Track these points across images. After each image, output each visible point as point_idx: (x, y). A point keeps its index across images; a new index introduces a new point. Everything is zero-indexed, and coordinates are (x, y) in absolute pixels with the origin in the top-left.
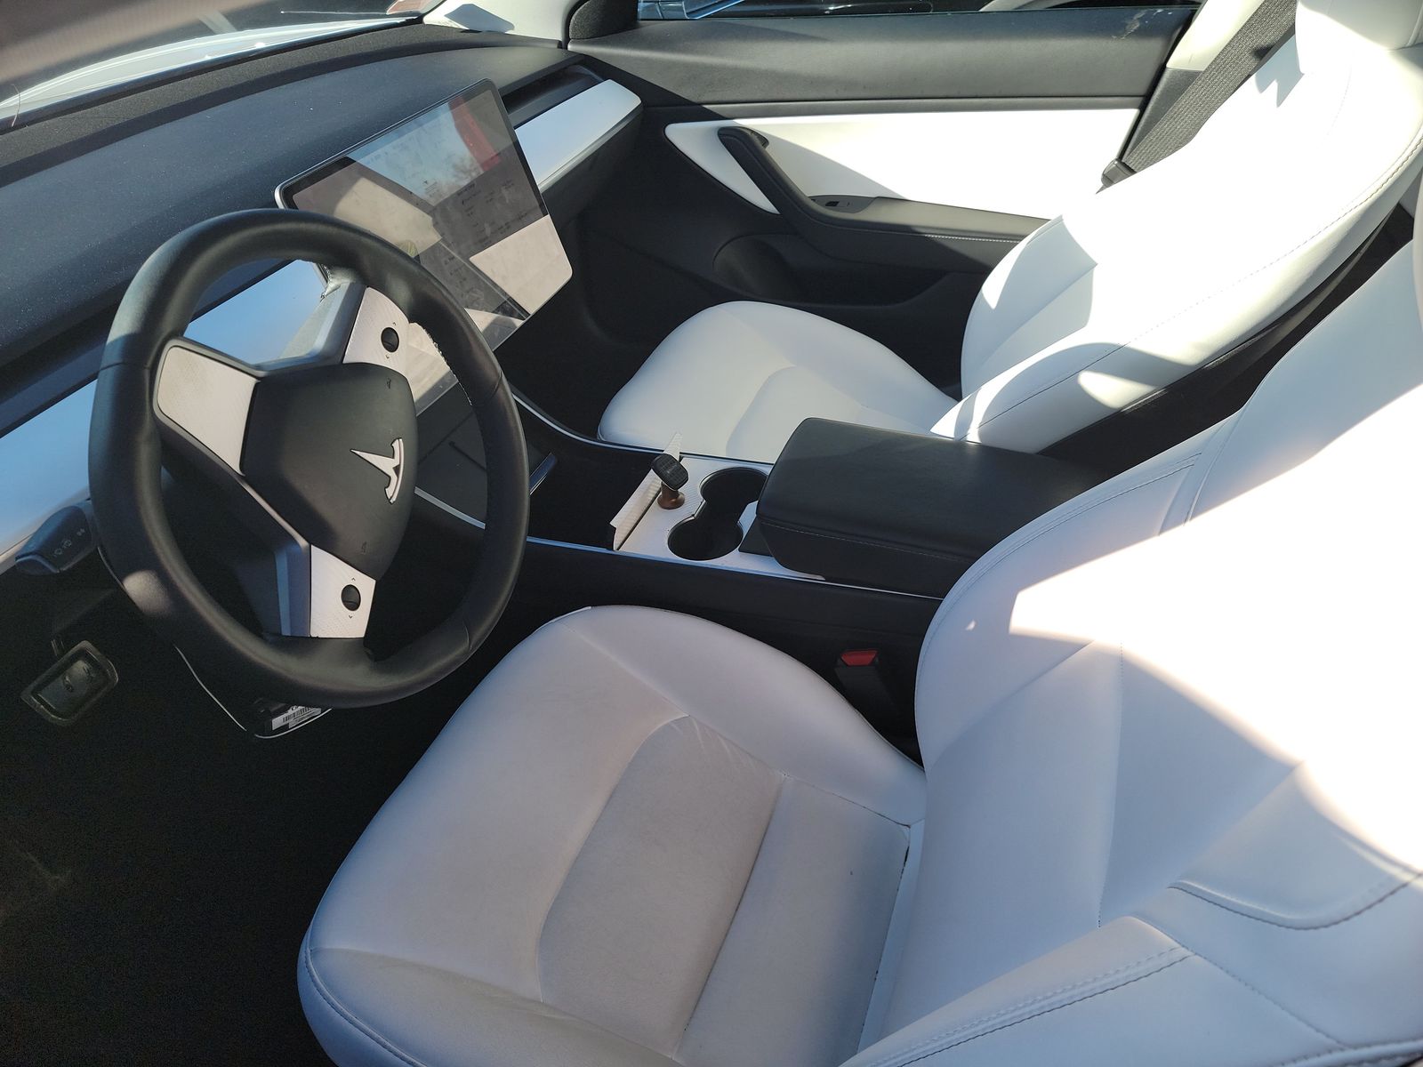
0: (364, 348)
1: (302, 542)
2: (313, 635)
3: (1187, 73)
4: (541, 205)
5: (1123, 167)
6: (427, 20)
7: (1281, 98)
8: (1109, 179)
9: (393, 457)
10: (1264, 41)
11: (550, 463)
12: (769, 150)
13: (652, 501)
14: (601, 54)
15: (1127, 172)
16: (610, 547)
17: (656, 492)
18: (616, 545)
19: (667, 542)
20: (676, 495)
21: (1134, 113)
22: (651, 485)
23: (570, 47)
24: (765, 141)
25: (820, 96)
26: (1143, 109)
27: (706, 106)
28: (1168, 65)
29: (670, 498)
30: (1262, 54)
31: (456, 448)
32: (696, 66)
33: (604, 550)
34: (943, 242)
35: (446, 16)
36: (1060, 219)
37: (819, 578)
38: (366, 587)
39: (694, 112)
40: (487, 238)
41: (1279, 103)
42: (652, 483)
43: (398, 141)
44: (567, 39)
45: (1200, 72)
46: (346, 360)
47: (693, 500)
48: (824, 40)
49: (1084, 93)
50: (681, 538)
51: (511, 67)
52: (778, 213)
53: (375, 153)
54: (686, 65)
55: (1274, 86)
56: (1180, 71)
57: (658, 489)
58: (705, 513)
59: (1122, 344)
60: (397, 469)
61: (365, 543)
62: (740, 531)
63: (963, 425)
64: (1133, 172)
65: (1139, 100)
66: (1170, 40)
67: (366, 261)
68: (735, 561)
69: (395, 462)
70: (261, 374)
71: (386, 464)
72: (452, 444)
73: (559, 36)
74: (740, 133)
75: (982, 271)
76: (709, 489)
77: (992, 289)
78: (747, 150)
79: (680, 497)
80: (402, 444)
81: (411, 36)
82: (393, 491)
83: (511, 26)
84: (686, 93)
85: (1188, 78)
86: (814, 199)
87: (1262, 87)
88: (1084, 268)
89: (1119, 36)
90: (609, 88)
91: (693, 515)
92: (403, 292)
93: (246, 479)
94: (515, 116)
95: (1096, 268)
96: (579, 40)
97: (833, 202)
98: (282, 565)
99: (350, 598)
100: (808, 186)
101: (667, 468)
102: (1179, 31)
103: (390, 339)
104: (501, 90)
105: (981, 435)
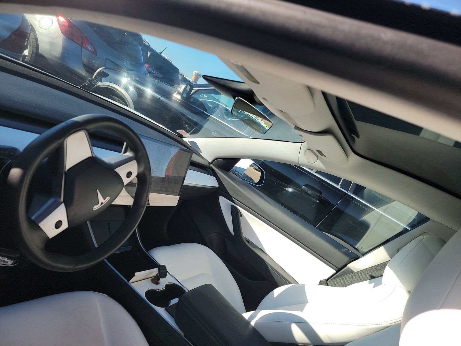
0: (122, 171)
1: (62, 199)
2: (40, 225)
3: (352, 270)
4: (179, 193)
5: (326, 282)
6: (183, 139)
7: (374, 287)
8: (321, 283)
9: (104, 199)
10: (374, 275)
11: (129, 249)
12: (241, 218)
13: (150, 278)
14: (217, 171)
15: (327, 285)
16: (129, 281)
17: (153, 276)
18: (130, 281)
19: (146, 291)
20: (159, 280)
21: (334, 271)
22: (154, 272)
23: (211, 165)
24: (241, 216)
25: (261, 214)
26: (337, 272)
27: (233, 198)
28: (348, 265)
29: (156, 280)
30: (372, 277)
31: (109, 225)
32: (237, 188)
33: (126, 281)
34: (271, 271)
35: (188, 141)
36: (304, 285)
37: (182, 334)
38: (65, 226)
39: (229, 197)
40: (164, 181)
41: (373, 288)
42: (155, 272)
43: (164, 146)
44: (211, 163)
45: (354, 272)
46: (115, 170)
47: (161, 286)
48: (269, 203)
49: (324, 258)
50: (150, 293)
51: (195, 158)
52: (234, 235)
53: (157, 144)
54: (234, 187)
55: (373, 284)
56: (350, 269)
57: (154, 276)
58: (162, 291)
59: (308, 322)
60: (102, 203)
61: (76, 214)
62: (169, 304)
63: (252, 318)
64: (328, 285)
65: (337, 269)
66: (351, 259)
67: (140, 154)
68: (161, 311)
69: (103, 201)
70: (94, 156)
71: (101, 199)
72: (109, 223)
73: (210, 161)
74: (237, 209)
75: (276, 286)
76: (168, 286)
77: (277, 292)
78: (236, 215)
79: (159, 281)
80: (109, 199)
81: (179, 139)
82: (96, 208)
83: (201, 152)
84: (230, 192)
85: (351, 271)
86: (244, 237)
87: (370, 283)
88: (305, 302)
89: (339, 250)
90: (214, 178)
91: (159, 290)
92: (142, 169)
93: (66, 174)
94: (190, 167)
95: (308, 304)
96: (214, 165)
97: (248, 241)
98: (51, 201)
99: (58, 224)
100: (245, 234)
101: (162, 270)
102: (353, 259)
103: (129, 174)
104: (191, 160)
105: (255, 324)
